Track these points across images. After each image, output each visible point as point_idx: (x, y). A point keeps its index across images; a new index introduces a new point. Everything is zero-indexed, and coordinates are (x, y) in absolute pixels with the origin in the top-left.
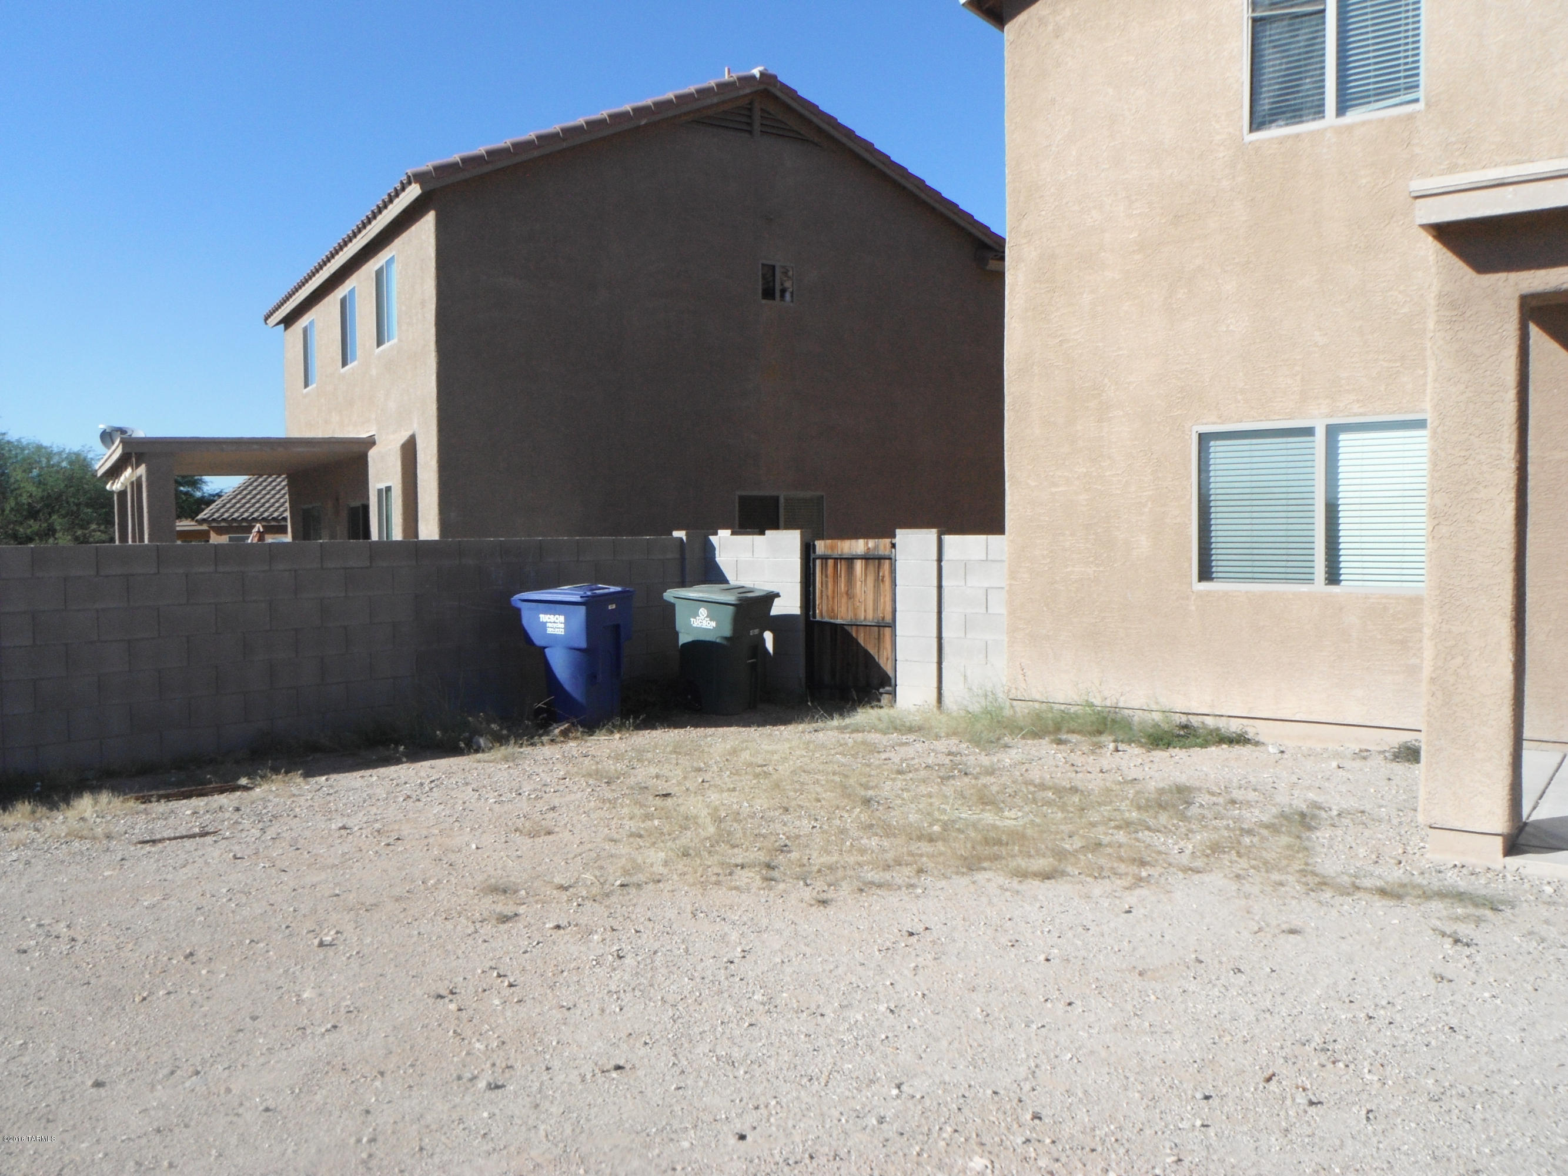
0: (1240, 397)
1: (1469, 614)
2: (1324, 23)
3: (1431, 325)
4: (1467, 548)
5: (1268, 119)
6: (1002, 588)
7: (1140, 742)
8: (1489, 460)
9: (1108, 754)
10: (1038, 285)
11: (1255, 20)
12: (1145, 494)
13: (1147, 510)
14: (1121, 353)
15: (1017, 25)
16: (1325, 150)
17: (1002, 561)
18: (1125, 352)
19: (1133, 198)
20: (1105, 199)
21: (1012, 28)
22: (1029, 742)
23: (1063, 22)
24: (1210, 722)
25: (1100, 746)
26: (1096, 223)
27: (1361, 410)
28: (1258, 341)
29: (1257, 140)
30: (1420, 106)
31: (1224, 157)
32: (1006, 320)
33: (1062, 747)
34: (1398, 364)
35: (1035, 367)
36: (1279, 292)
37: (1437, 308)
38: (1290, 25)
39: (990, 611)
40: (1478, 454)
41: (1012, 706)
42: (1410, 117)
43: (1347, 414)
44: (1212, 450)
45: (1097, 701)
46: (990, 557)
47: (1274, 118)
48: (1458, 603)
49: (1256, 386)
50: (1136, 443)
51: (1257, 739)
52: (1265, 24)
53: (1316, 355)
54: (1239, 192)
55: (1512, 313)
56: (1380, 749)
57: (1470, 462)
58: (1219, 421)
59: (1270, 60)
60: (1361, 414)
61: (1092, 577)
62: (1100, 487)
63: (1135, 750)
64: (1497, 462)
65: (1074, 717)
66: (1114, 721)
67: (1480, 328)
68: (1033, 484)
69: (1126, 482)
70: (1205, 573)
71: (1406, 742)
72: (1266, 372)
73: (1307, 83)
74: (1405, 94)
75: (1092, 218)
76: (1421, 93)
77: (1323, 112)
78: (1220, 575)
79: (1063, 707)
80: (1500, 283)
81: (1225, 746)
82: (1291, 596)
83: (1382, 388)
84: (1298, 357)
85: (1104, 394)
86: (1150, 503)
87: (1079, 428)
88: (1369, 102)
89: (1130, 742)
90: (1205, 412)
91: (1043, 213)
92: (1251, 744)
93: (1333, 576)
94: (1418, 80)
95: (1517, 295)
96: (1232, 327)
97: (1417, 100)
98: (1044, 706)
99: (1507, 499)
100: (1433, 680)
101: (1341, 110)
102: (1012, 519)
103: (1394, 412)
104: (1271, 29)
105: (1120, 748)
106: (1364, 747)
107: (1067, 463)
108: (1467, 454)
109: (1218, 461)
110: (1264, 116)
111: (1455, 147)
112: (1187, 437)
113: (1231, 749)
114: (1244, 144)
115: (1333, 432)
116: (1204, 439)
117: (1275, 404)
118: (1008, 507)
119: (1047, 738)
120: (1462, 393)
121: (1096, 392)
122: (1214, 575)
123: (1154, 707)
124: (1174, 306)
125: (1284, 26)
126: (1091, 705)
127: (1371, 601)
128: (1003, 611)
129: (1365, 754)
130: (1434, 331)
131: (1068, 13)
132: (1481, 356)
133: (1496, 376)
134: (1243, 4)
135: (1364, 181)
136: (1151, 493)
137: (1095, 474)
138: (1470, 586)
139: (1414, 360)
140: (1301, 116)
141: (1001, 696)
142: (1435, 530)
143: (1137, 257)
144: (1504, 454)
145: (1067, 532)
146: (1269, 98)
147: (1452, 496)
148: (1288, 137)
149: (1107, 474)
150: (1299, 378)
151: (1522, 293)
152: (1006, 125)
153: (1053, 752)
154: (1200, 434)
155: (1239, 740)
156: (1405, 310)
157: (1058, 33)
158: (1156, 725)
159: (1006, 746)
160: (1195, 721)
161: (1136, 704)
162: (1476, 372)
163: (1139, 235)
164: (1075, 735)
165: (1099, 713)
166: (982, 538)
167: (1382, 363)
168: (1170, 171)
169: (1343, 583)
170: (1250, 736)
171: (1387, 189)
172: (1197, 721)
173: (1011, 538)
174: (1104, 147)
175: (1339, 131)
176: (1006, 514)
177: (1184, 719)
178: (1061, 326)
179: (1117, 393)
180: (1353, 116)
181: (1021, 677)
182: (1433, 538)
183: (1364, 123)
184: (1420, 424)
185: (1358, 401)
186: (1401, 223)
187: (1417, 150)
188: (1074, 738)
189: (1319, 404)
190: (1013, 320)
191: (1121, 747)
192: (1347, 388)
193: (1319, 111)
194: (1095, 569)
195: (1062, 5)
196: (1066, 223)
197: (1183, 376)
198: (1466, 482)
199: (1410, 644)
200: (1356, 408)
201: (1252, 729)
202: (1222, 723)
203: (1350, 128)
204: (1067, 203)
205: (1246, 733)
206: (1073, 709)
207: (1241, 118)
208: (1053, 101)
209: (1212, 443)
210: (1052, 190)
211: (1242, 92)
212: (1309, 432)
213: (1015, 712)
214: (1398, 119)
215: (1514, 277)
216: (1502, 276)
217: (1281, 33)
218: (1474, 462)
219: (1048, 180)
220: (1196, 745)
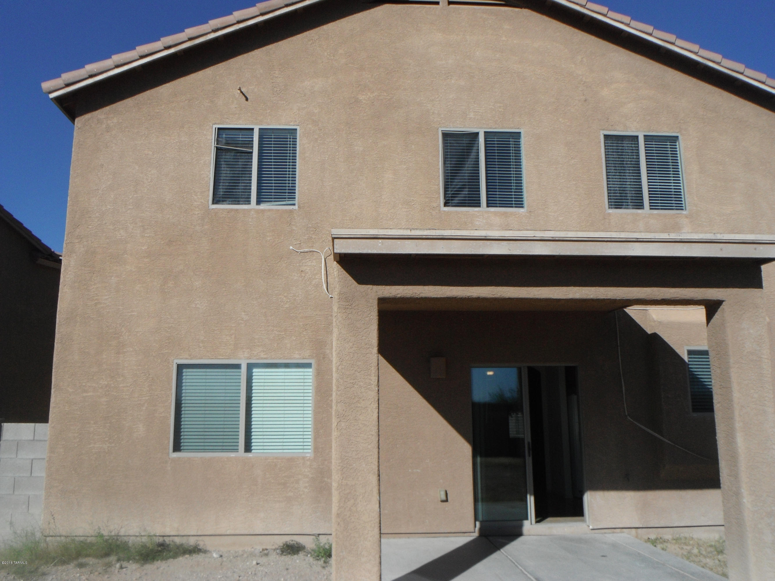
0: (201, 345)
1: (357, 473)
2: (252, 159)
3: (335, 309)
4: (355, 435)
5: (221, 199)
6: (44, 459)
7: (134, 559)
8: (365, 385)
9: (116, 571)
10: (83, 268)
11: (218, 149)
12: (144, 398)
13: (144, 408)
14: (133, 314)
15: (83, 120)
16: (250, 220)
17: (45, 441)
18: (136, 314)
19: (146, 227)
20: (129, 225)
21: (79, 121)
22: (60, 568)
23: (112, 124)
24: (178, 540)
25: (109, 565)
26: (123, 238)
27: (265, 356)
28: (212, 314)
29: (216, 209)
30: (296, 207)
31: (198, 214)
32: (61, 287)
33: (83, 570)
34: (283, 333)
35: (78, 317)
36: (224, 289)
37: (338, 300)
38: (234, 156)
39: (32, 475)
40: (359, 382)
41: (45, 541)
42: (291, 211)
43: (257, 357)
44: (184, 374)
45: (105, 533)
46: (35, 438)
47: (225, 199)
48: (351, 467)
49: (210, 339)
50: (140, 368)
51: (205, 549)
52: (222, 152)
53: (243, 325)
54: (205, 234)
55: (374, 307)
56: (274, 547)
57: (355, 386)
58: (189, 358)
59: (224, 170)
60: (265, 359)
61: (107, 450)
62: (115, 394)
63: (132, 566)
64: (369, 386)
65: (91, 545)
66: (118, 546)
67: (359, 313)
68: (71, 390)
69: (132, 390)
70: (177, 447)
71: (286, 542)
72: (216, 332)
73: (241, 186)
74: (288, 201)
75: (120, 234)
76: (296, 202)
77: (250, 201)
78: (185, 448)
79: (82, 539)
80: (369, 290)
81: (187, 556)
82: (226, 460)
83: (275, 345)
84: (233, 325)
85: (122, 337)
86: (146, 404)
87: (104, 356)
88: (272, 201)
89: (128, 560)
90: (182, 352)
91: (90, 227)
92: (202, 552)
93: (248, 448)
94: (295, 195)
95: (377, 298)
96: (198, 306)
97: (294, 205)
98: (68, 540)
99: (374, 407)
100: (338, 515)
101: (258, 202)
102: (54, 413)
103: (280, 358)
104: (225, 155)
105: (123, 566)
106: (264, 547)
107: (95, 378)
108: (354, 381)
109: (188, 381)
110: (220, 198)
111: (311, 229)
112: (170, 366)
113: (191, 558)
114: (209, 209)
115: (250, 367)
116: (180, 368)
117: (221, 350)
118: (52, 405)
119: (71, 564)
120: (351, 348)
121: (116, 336)
122: (182, 448)
123: (143, 534)
124: (166, 291)
125: (231, 156)
126: (102, 536)
127: (269, 461)
128: (44, 474)
129: (266, 552)
130: (337, 313)
131: (115, 120)
132: (360, 328)
133: (367, 339)
134: (212, 139)
135: (269, 239)
136: (147, 398)
137: (113, 385)
138: (357, 457)
139: (291, 332)
140: (239, 201)
141: (38, 535)
142: (338, 425)
143: (146, 260)
144: (372, 382)
145: (92, 422)
146: (223, 189)
147: (347, 405)
148: (232, 210)
149: (121, 385)
150: (233, 336)
151: (379, 297)
152: (71, 173)
153: (78, 575)
154: (178, 365)
155: (195, 550)
156: (287, 306)
157: (108, 129)
158: (144, 546)
159: (44, 574)
160: (167, 540)
161: (131, 532)
162: (358, 337)
163: (148, 248)
164: (90, 559)
165: (107, 541)
166: (32, 425)
167: (276, 332)
168: (168, 216)
169: (253, 451)
170: (201, 547)
171: (280, 244)
172: (170, 541)
173: (53, 425)
174: (131, 197)
175: (257, 211)
176: (50, 409)
177: (161, 540)
178: (96, 294)
179: (130, 337)
180: (263, 206)
181: (53, 521)
182: (337, 429)
183: (269, 210)
184: (308, 366)
185: (264, 351)
186: (285, 262)
187: (294, 228)
188: (91, 561)
189: (243, 352)
190: (65, 287)
191: (125, 564)
192: (258, 344)
193: (248, 201)
194: (109, 445)
195: (112, 116)
196: (104, 235)
197: (169, 330)
198: (353, 397)
199: (288, 485)
200: (262, 355)
201: (203, 543)
202: (184, 540)
203: (263, 211)
204: (106, 223)
205: (198, 545)
206: (89, 540)
207: (208, 196)
208: (102, 166)
209: (184, 370)
210: (97, 214)
211: (210, 182)
212: (237, 366)
213: (47, 544)
214: (286, 211)
215: (375, 288)
216: (370, 287)
217: (230, 159)
218: (357, 387)
219: (95, 208)
220: (171, 557)
